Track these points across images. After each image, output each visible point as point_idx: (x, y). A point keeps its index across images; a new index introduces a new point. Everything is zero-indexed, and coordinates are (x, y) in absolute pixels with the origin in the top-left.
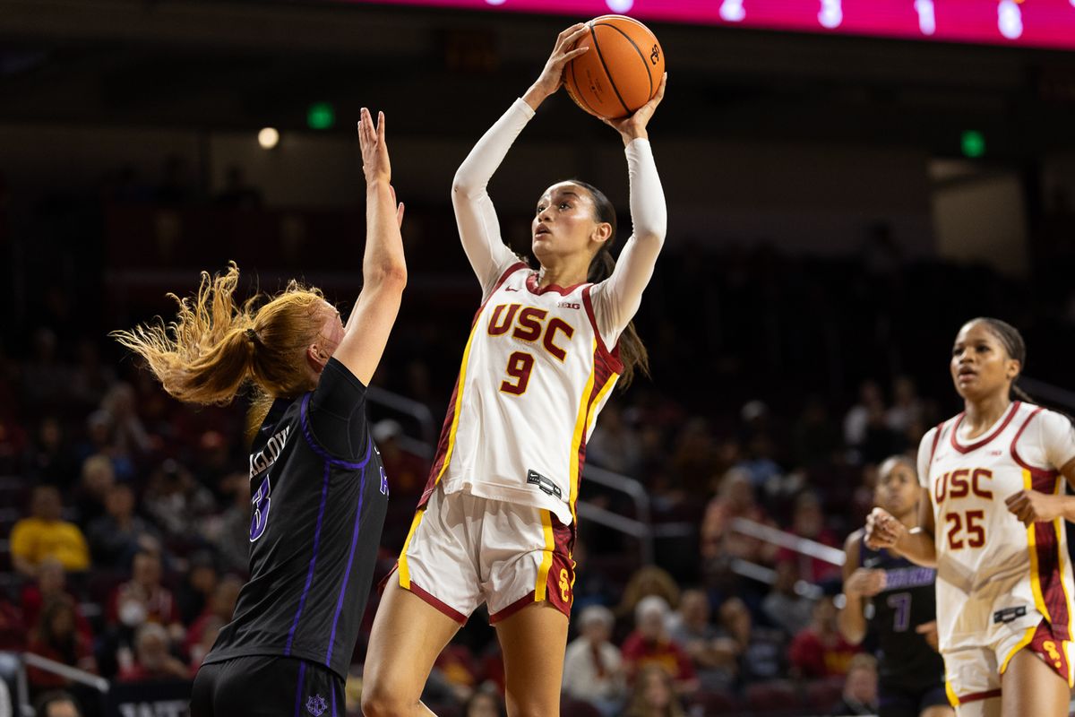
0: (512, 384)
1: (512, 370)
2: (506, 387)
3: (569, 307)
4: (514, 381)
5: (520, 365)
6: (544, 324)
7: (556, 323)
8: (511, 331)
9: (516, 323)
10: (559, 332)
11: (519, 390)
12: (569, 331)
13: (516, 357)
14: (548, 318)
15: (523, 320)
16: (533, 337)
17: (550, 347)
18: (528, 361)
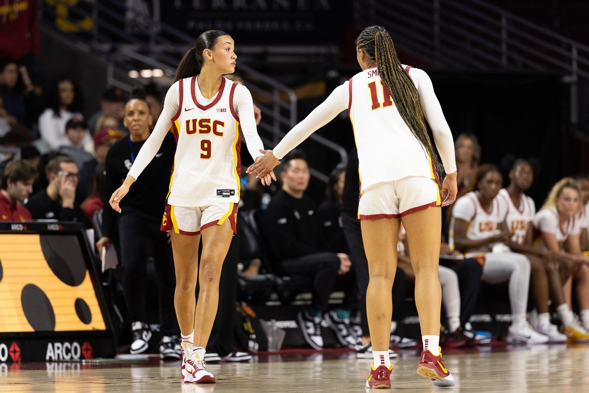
0: (204, 154)
1: (203, 148)
2: (203, 156)
3: (221, 111)
4: (205, 153)
5: (206, 145)
6: (211, 125)
7: (216, 123)
8: (198, 131)
9: (198, 128)
10: (218, 126)
11: (208, 156)
12: (222, 124)
13: (203, 142)
14: (212, 122)
15: (201, 125)
16: (208, 131)
17: (216, 133)
18: (209, 142)
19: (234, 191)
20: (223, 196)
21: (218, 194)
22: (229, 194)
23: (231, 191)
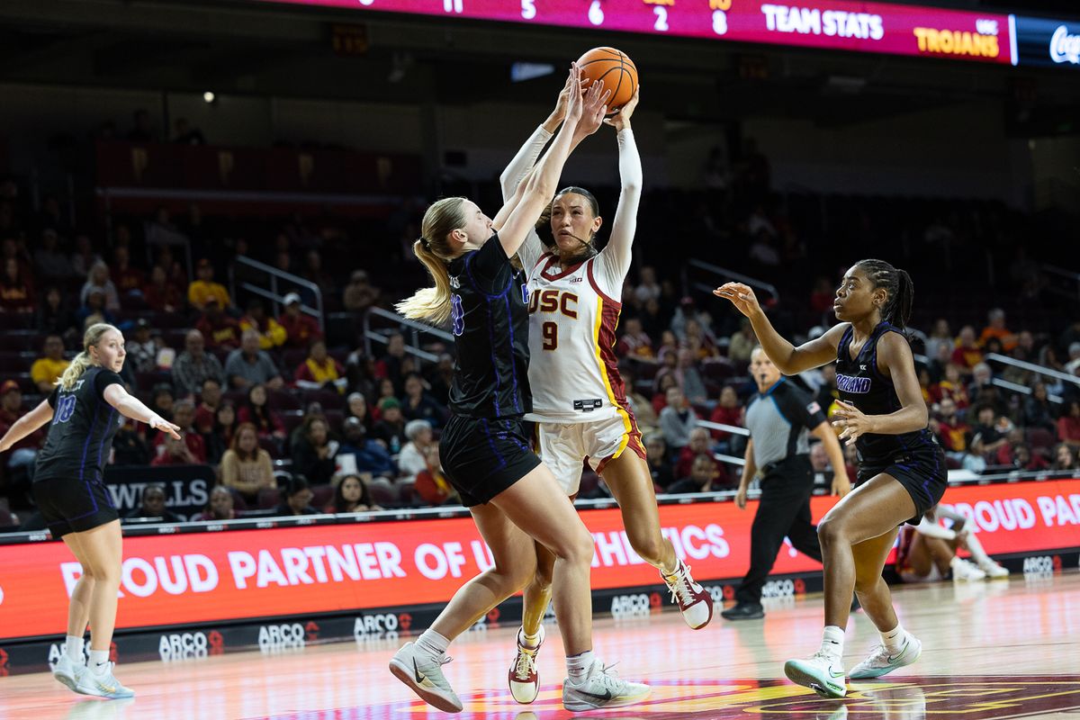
0: (548, 344)
1: (546, 335)
2: (546, 347)
4: (549, 342)
5: (550, 331)
6: (558, 299)
7: (566, 296)
8: (539, 308)
9: (540, 302)
10: (569, 301)
11: (554, 346)
12: (575, 298)
13: (546, 325)
14: (560, 294)
15: (545, 300)
16: (553, 309)
17: (565, 312)
18: (554, 326)
19: (600, 401)
20: (584, 410)
21: (576, 408)
22: (592, 406)
23: (596, 401)
